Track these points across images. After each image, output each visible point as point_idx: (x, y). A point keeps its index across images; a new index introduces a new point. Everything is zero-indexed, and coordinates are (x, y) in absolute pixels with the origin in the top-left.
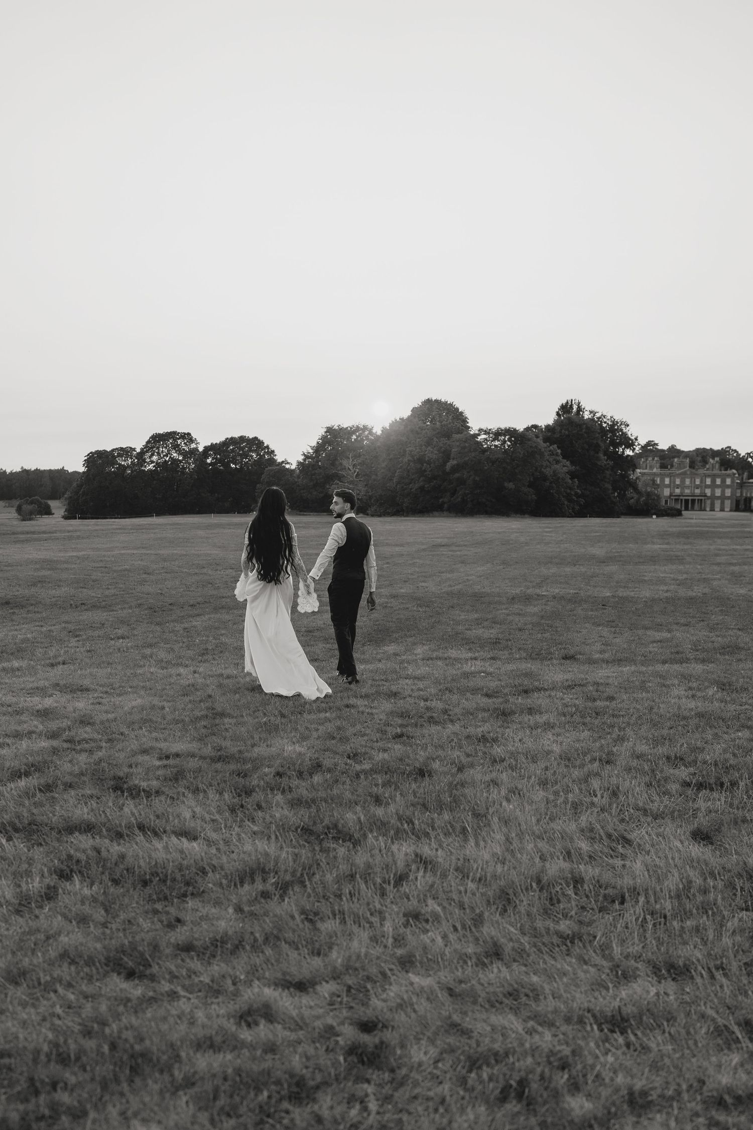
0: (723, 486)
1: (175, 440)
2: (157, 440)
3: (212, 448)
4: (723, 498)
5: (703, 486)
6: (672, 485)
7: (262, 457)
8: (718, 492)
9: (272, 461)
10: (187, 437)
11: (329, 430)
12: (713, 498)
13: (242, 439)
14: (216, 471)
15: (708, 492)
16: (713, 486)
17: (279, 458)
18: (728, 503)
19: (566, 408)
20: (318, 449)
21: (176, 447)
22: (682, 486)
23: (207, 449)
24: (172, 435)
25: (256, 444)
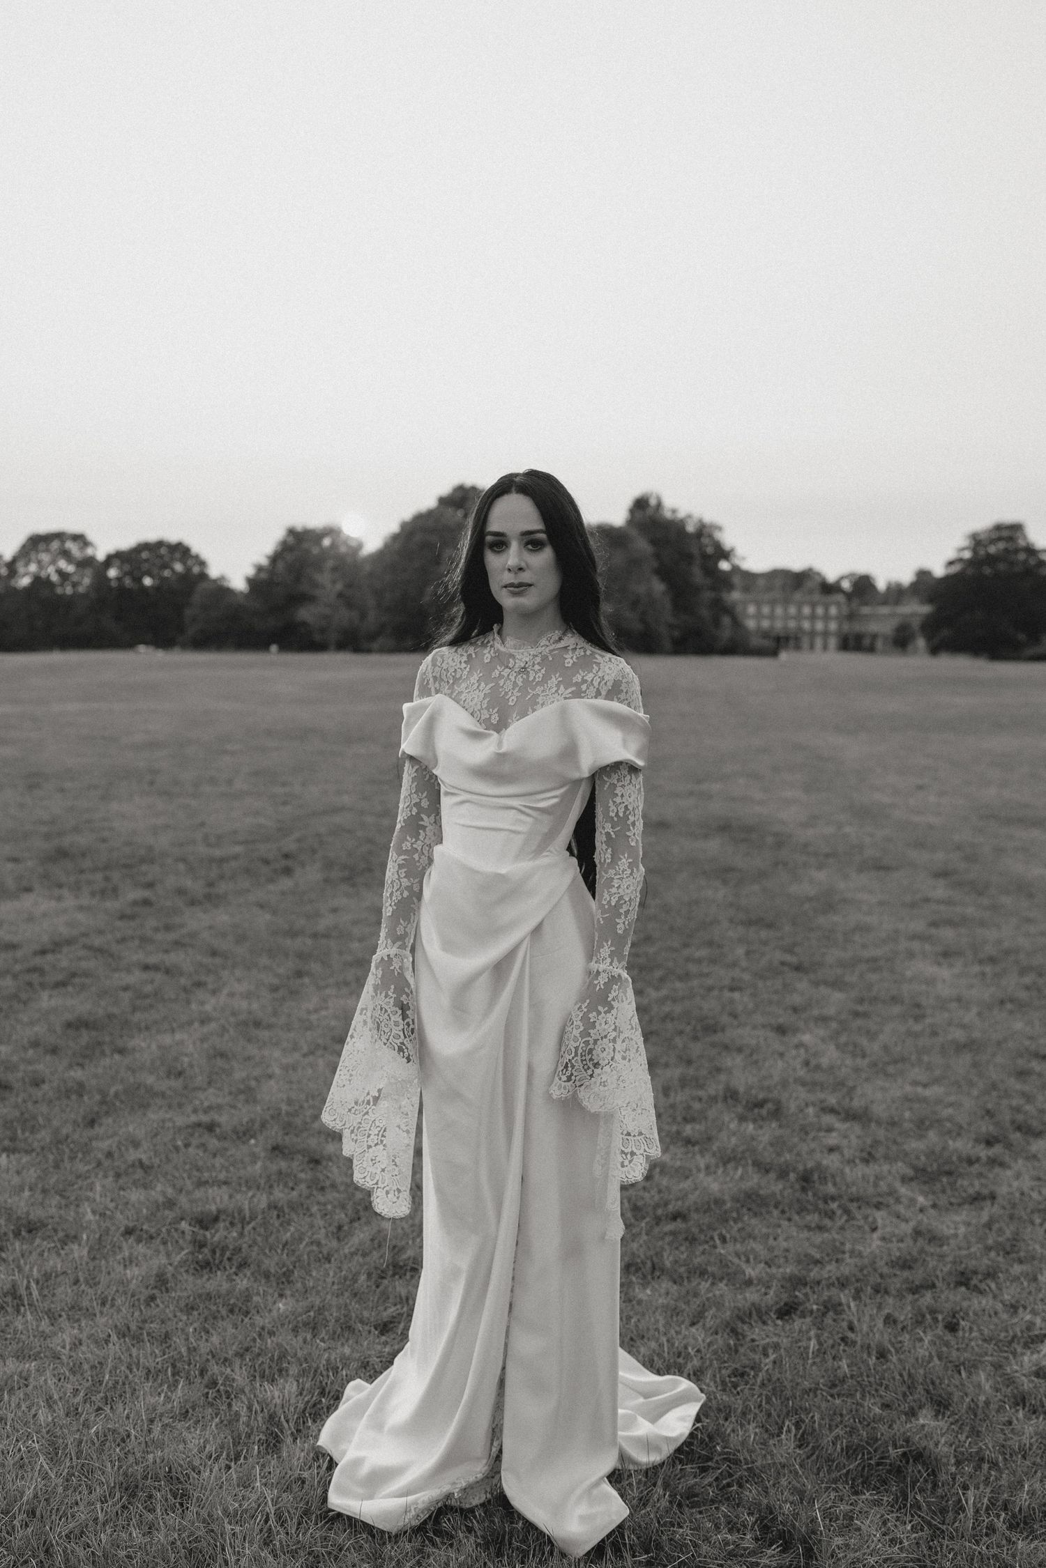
0: (826, 618)
1: (63, 542)
2: (36, 542)
3: (116, 558)
4: (826, 634)
5: (799, 617)
6: (759, 616)
7: (188, 570)
8: (819, 626)
9: (203, 576)
10: (80, 539)
11: (291, 532)
12: (813, 634)
13: (160, 544)
14: (122, 591)
15: (806, 625)
16: (813, 617)
17: (214, 572)
18: (833, 642)
19: (641, 504)
20: (275, 558)
21: (66, 554)
22: (772, 617)
23: (110, 560)
24: (60, 536)
25: (181, 551)
